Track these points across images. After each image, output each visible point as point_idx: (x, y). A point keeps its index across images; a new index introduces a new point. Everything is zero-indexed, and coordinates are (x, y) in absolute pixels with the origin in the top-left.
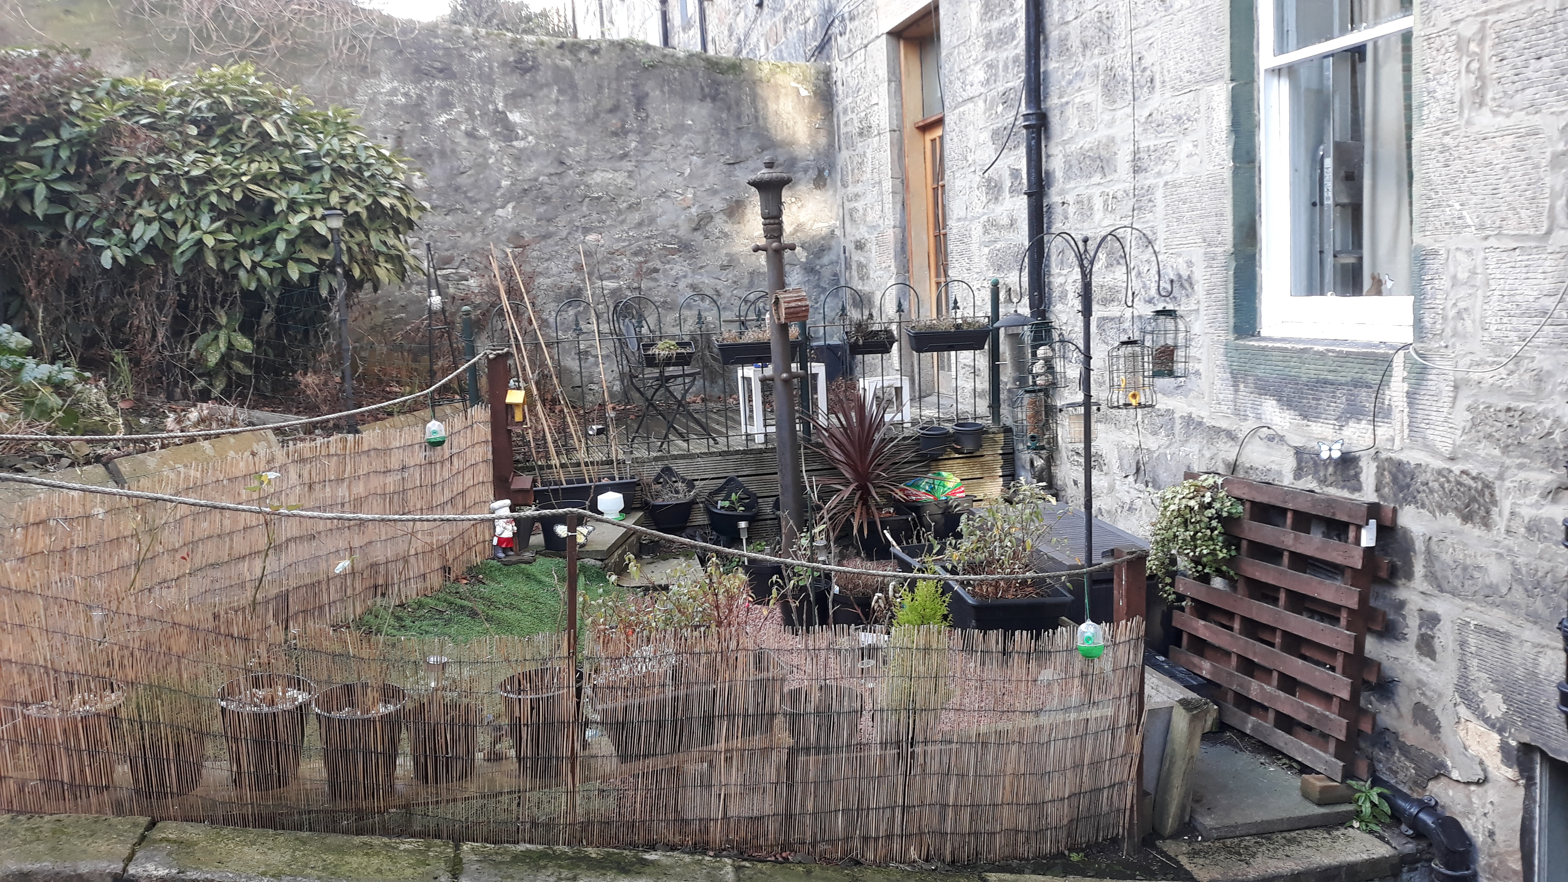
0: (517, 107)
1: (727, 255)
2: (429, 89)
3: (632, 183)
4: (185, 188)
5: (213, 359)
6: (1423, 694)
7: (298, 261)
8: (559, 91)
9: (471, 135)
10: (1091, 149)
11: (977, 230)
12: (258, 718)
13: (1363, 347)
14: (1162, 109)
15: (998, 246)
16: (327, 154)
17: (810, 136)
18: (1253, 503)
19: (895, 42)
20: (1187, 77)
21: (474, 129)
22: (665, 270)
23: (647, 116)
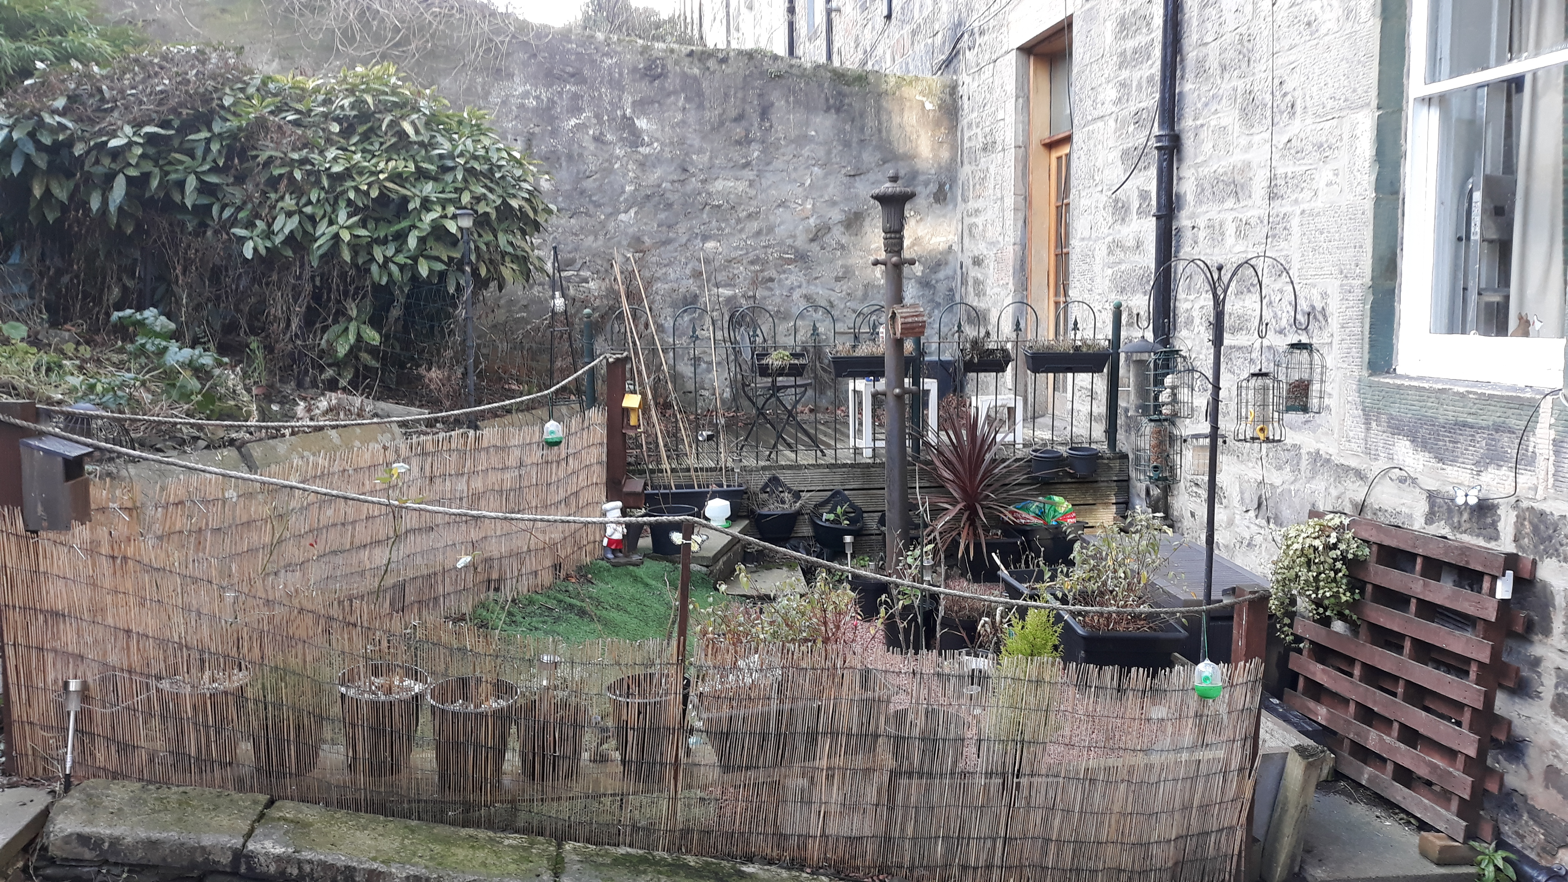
0: (644, 113)
1: (842, 266)
2: (560, 94)
3: (752, 192)
4: (325, 183)
5: (342, 350)
6: (1557, 757)
7: (428, 258)
8: (686, 98)
9: (598, 139)
10: (1225, 173)
11: (1101, 252)
12: (375, 706)
13: (1507, 390)
14: (1302, 135)
15: (1123, 268)
16: (461, 155)
17: (933, 149)
18: (1380, 546)
19: (1025, 57)
20: (1330, 104)
21: (601, 133)
22: (780, 281)
23: (771, 126)
